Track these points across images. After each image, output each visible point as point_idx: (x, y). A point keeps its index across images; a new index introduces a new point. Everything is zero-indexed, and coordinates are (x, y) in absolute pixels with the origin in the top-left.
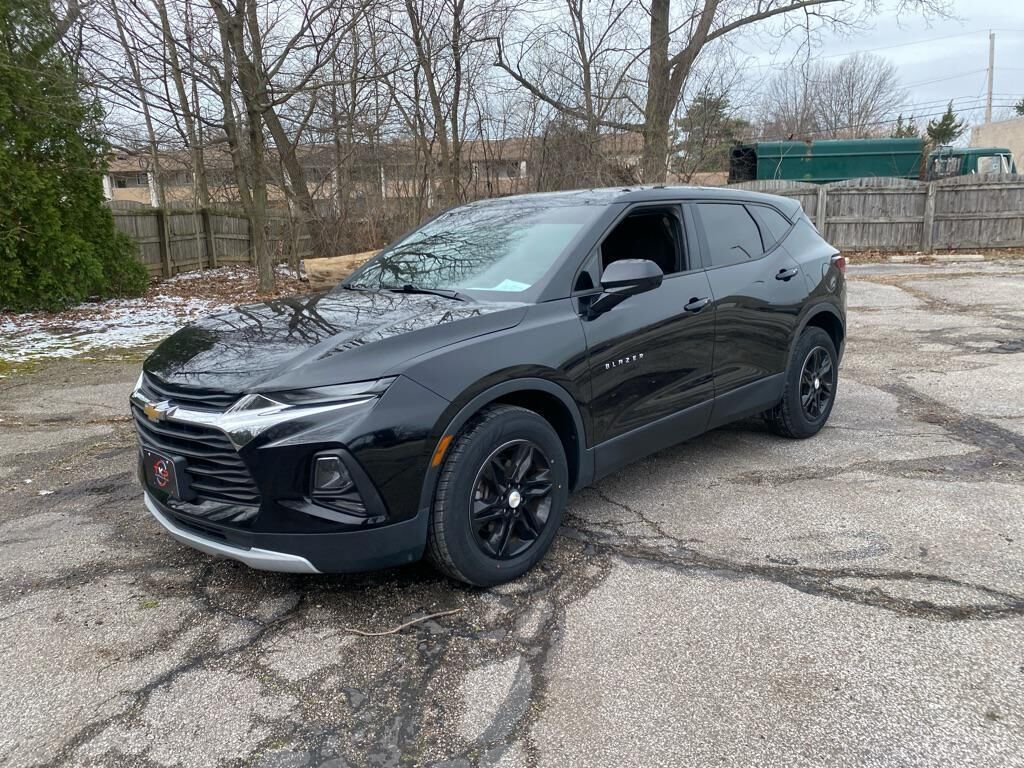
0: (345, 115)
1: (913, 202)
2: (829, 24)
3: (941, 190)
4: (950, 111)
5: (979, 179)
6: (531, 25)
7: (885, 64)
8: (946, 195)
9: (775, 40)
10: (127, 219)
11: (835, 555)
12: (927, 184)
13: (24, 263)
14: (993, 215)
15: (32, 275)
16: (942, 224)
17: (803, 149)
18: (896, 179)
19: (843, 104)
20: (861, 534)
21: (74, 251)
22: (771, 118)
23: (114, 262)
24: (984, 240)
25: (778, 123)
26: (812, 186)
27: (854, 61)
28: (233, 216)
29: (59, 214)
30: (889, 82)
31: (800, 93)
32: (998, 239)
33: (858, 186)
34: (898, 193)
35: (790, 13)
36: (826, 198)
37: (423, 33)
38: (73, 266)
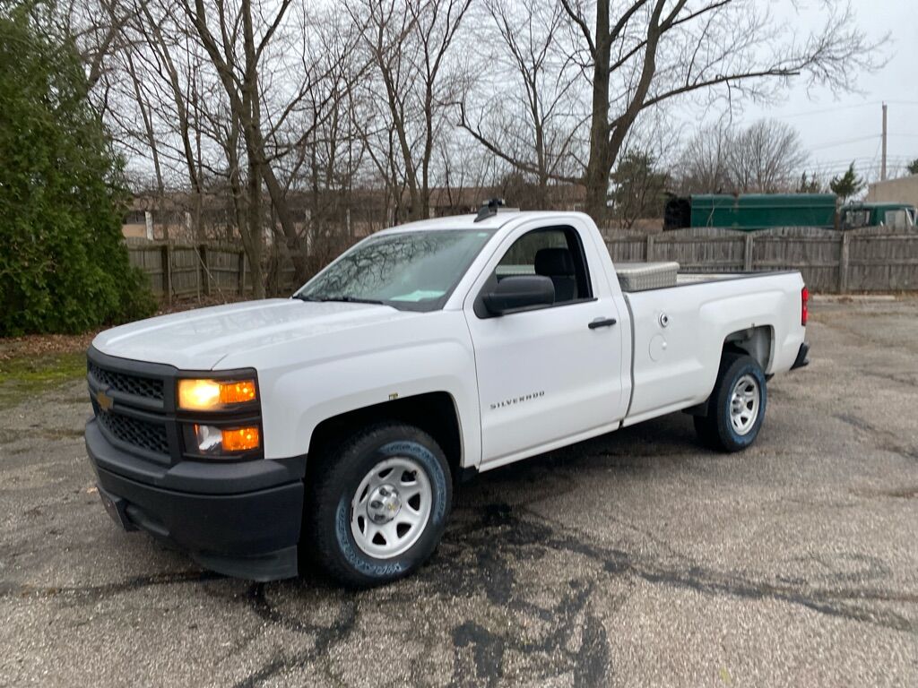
0: (323, 166)
1: (829, 249)
2: (749, 95)
3: (854, 239)
4: (851, 170)
5: (888, 230)
6: (491, 93)
7: (788, 129)
8: (859, 243)
9: (701, 108)
10: (137, 253)
11: (840, 576)
12: (842, 233)
13: (52, 292)
14: (901, 261)
15: (58, 302)
16: (856, 269)
17: (732, 202)
18: (814, 229)
19: (752, 163)
20: (859, 557)
21: (97, 282)
22: (689, 173)
23: (129, 292)
24: (894, 283)
25: (695, 177)
26: (740, 234)
27: (761, 126)
28: (227, 251)
29: (85, 250)
30: (792, 144)
31: (714, 152)
32: (906, 283)
33: (780, 234)
34: (816, 241)
35: (712, 86)
36: (753, 244)
37: (398, 99)
38: (95, 294)
